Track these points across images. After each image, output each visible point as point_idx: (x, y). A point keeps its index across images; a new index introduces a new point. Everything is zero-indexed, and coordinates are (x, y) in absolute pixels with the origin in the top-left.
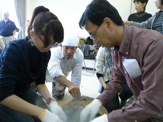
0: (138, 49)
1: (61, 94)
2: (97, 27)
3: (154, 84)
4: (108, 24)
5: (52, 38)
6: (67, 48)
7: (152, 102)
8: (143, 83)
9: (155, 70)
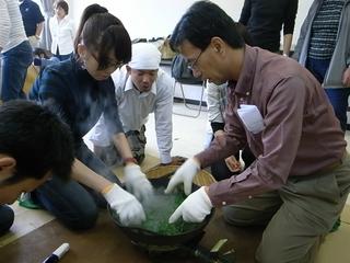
0: (261, 89)
1: (139, 153)
2: (199, 51)
3: (280, 146)
4: (219, 47)
5: (112, 55)
6: (141, 73)
7: (276, 171)
8: (264, 140)
9: (282, 123)
